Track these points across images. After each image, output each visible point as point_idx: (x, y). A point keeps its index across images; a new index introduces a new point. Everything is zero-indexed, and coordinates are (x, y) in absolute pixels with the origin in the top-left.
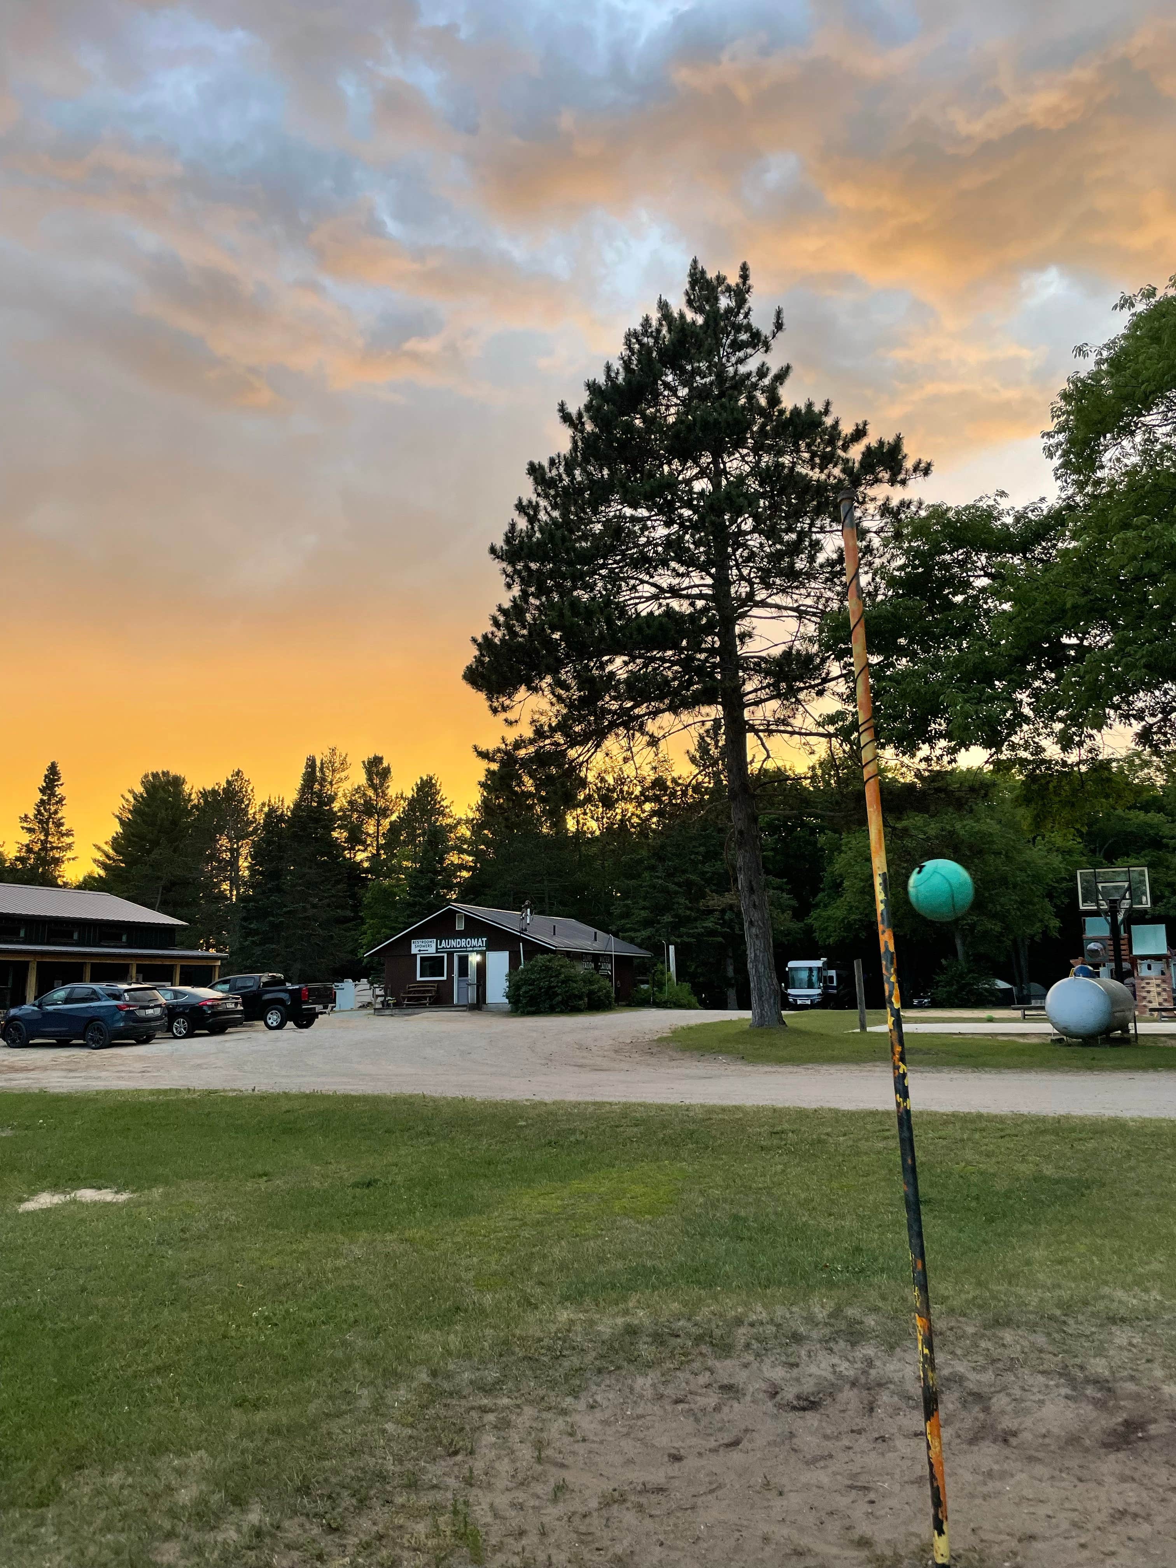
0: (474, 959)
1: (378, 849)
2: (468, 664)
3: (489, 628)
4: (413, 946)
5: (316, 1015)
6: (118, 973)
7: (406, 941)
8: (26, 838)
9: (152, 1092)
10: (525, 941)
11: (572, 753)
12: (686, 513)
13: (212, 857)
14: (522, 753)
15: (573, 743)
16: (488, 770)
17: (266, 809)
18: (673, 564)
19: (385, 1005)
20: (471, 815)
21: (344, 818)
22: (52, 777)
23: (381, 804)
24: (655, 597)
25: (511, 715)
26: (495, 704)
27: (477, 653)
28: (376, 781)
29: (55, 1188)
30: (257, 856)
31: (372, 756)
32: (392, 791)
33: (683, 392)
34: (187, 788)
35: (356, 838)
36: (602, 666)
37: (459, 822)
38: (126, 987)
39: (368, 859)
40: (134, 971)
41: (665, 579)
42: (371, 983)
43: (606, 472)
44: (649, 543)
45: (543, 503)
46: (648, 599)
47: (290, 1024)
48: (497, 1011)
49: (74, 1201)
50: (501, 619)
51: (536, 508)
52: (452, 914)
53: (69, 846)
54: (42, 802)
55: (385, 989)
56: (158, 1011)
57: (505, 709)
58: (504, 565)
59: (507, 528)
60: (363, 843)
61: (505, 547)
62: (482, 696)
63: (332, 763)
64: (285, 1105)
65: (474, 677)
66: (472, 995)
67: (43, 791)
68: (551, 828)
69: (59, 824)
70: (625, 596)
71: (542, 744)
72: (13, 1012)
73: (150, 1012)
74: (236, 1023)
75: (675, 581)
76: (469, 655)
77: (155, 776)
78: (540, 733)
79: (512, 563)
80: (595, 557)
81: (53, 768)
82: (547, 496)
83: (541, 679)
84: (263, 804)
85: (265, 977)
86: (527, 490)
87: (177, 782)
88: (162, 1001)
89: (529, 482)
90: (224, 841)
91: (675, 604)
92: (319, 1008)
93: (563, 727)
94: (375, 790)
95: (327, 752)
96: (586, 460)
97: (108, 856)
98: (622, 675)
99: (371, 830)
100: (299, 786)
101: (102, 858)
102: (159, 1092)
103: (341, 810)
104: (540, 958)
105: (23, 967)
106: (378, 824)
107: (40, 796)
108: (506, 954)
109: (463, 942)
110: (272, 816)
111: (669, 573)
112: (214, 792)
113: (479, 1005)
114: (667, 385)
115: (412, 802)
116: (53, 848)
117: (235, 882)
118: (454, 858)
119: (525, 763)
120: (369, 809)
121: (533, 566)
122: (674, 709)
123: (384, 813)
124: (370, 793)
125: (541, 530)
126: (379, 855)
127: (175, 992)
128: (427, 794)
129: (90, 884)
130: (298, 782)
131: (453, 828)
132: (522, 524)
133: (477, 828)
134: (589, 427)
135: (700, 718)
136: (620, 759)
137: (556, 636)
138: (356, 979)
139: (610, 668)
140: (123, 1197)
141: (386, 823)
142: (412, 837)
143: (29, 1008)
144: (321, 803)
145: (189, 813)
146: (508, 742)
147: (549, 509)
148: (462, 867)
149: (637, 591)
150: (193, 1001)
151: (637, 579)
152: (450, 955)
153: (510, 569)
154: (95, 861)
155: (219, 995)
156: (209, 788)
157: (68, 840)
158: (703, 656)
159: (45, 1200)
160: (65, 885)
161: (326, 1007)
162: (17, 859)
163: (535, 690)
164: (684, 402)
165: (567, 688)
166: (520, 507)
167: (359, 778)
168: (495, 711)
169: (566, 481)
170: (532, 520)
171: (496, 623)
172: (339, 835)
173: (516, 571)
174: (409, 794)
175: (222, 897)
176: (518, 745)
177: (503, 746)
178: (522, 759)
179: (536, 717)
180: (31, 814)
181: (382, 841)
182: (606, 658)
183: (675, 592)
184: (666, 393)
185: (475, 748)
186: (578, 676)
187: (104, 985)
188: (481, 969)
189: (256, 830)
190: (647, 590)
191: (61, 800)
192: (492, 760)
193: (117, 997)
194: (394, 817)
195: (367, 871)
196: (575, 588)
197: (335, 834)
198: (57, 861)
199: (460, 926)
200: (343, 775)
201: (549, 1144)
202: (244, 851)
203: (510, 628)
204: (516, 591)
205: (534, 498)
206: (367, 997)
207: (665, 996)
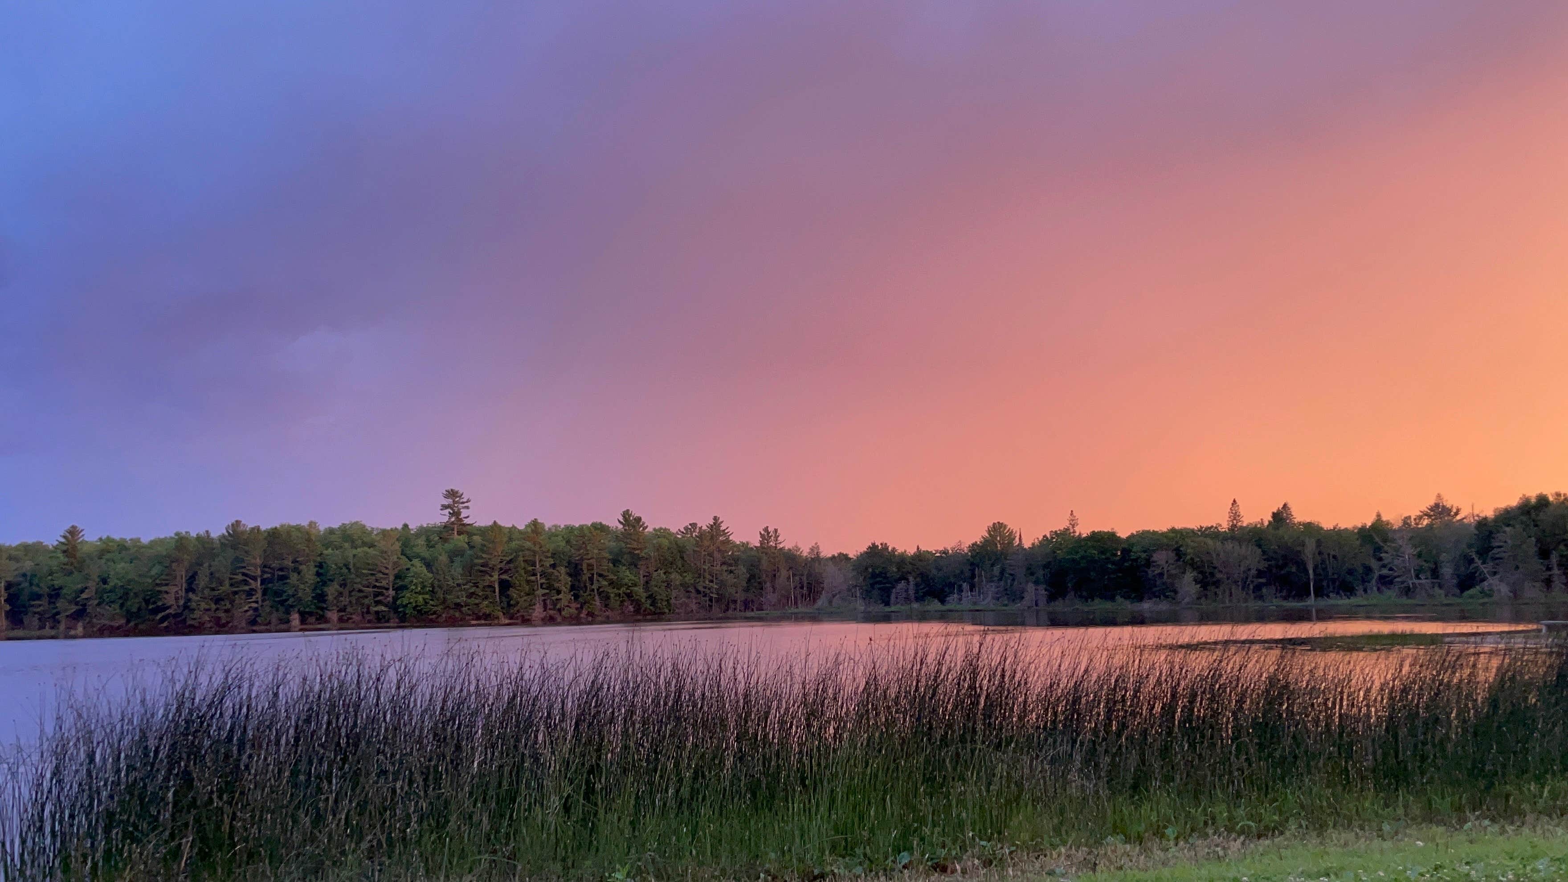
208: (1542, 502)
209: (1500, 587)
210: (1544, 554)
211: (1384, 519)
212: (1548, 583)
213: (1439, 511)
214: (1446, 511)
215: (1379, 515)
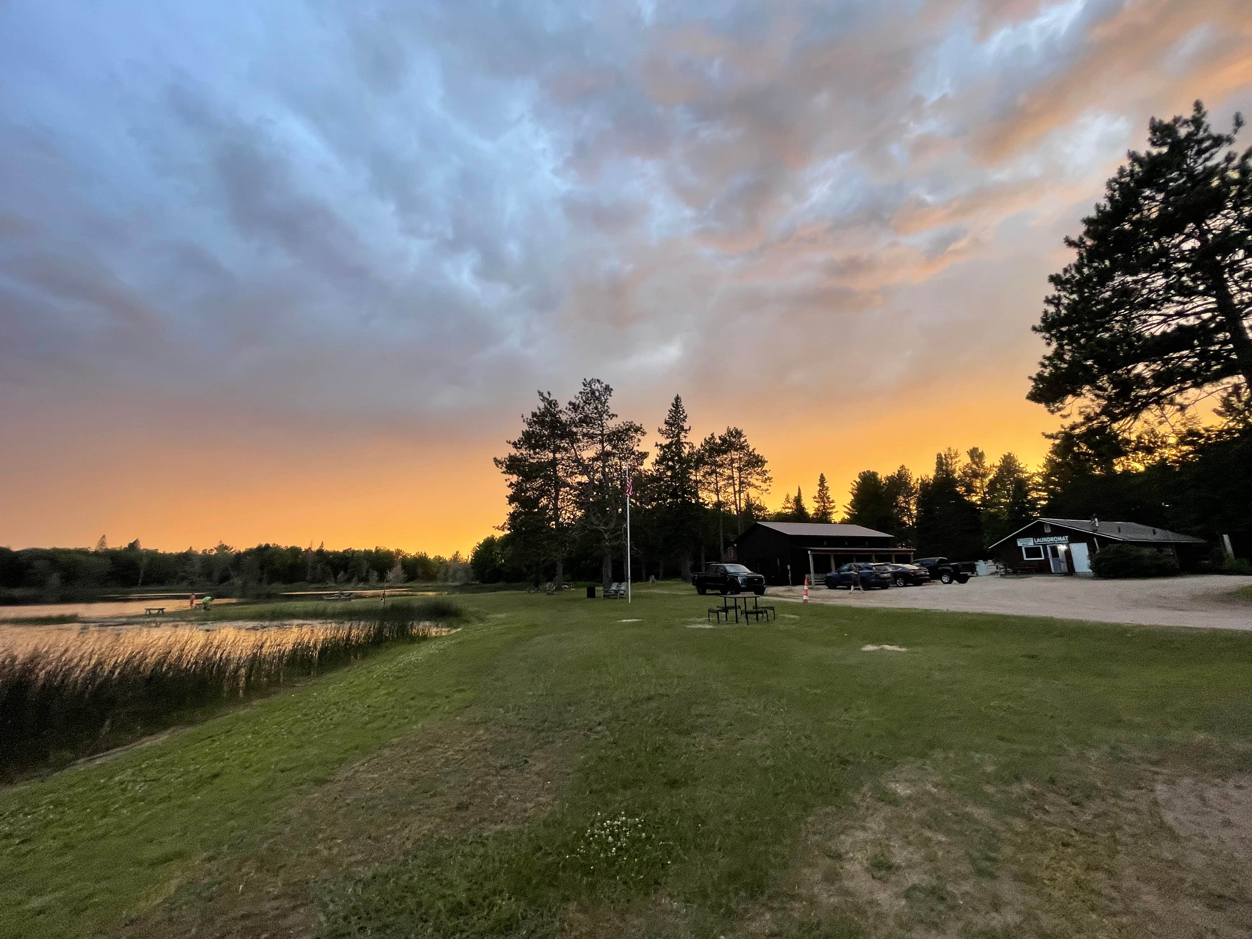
0: (1062, 548)
1: (985, 493)
2: (1030, 391)
3: (1039, 369)
4: (1018, 542)
5: (969, 577)
6: (868, 559)
7: (1014, 539)
8: (817, 505)
9: (898, 609)
10: (1099, 538)
11: (1115, 426)
12: (1181, 265)
13: (897, 506)
14: (1077, 431)
15: (1115, 419)
16: (1054, 444)
17: (920, 481)
18: (1176, 298)
19: (1007, 573)
20: (1040, 471)
21: (962, 480)
22: (822, 480)
23: (982, 471)
24: (1164, 321)
25: (1064, 412)
26: (1052, 408)
27: (1033, 384)
28: (977, 460)
29: (872, 643)
30: (919, 504)
31: (972, 448)
32: (987, 463)
33: (1160, 197)
34: (879, 476)
35: (970, 490)
36: (1129, 371)
37: (1033, 475)
38: (873, 564)
39: (979, 500)
40: (874, 557)
41: (1171, 309)
42: (995, 562)
43: (1107, 263)
44: (1151, 291)
45: (1062, 294)
46: (1158, 324)
47: (955, 582)
48: (1084, 576)
49: (882, 649)
50: (1047, 363)
51: (1059, 298)
52: (1041, 525)
53: (834, 507)
54: (820, 490)
55: (1004, 565)
56: (889, 575)
57: (1059, 409)
58: (1043, 334)
59: (1042, 314)
60: (975, 492)
61: (1042, 325)
62: (1042, 406)
63: (950, 455)
64: (969, 618)
65: (1036, 396)
66: (1064, 567)
67: (820, 485)
68: (1101, 470)
69: (828, 498)
70: (1138, 327)
71: (1090, 424)
72: (828, 575)
73: (885, 575)
74: (926, 581)
75: (1180, 308)
76: (1029, 386)
77: (864, 473)
78: (1088, 419)
79: (1048, 331)
80: (1110, 312)
81: (822, 476)
82: (1065, 289)
83: (1082, 389)
84: (918, 479)
85: (937, 559)
86: (1051, 291)
87: (874, 475)
88: (890, 570)
89: (1052, 286)
90: (901, 498)
91: (1183, 321)
92: (969, 574)
93: (1105, 411)
94: (977, 465)
95: (946, 450)
96: (1091, 261)
97: (849, 509)
98: (1147, 374)
99: (978, 485)
100: (935, 468)
101: (846, 510)
102: (901, 609)
103: (959, 477)
104: (1113, 547)
105: (828, 558)
106: (982, 481)
107: (819, 488)
108: (1085, 545)
109: (1052, 539)
110: (924, 485)
111: (1174, 304)
112: (892, 477)
113: (1071, 572)
114: (1146, 198)
115: (1001, 469)
116: (828, 508)
117: (910, 516)
118: (1035, 495)
119: (1079, 437)
120: (975, 475)
121: (1064, 329)
122: (1197, 385)
123: (984, 475)
124: (974, 466)
125: (1066, 308)
126: (985, 497)
127: (895, 566)
128: (1009, 463)
129: (844, 522)
130: (934, 467)
131: (1029, 479)
132: (1052, 309)
133: (1046, 477)
134: (1089, 243)
135: (1223, 387)
136: (1156, 423)
137: (1089, 362)
138: (985, 559)
139: (1135, 372)
140: (904, 650)
141: (987, 481)
142: (1004, 486)
143: (834, 573)
144: (948, 475)
145: (883, 487)
146: (1066, 427)
147: (1068, 295)
148: (1040, 499)
149: (1147, 322)
150: (904, 570)
151: (1146, 315)
152: (1045, 546)
153: (1048, 335)
154: (845, 512)
155: (917, 568)
156: (890, 475)
157: (833, 504)
158: (1217, 347)
159: (870, 648)
160: (835, 523)
161: (973, 573)
162: (814, 514)
163: (1079, 395)
164: (1163, 201)
165: (1105, 390)
166: (1048, 301)
167: (967, 460)
168: (1052, 412)
169: (1078, 277)
170: (1057, 305)
171: (1043, 365)
172: (961, 489)
173: (1052, 335)
174: (998, 464)
175: (904, 524)
176: (1073, 428)
177: (1063, 430)
178: (1077, 435)
179: (1082, 410)
180: (817, 495)
181: (986, 490)
182: (1130, 367)
183: (1181, 314)
184: (1147, 202)
185: (1043, 434)
186: (1111, 381)
187: (863, 564)
188: (1068, 553)
189: (915, 493)
190: (1157, 319)
191: (828, 488)
192: (1055, 438)
193: (871, 569)
194: (991, 477)
195: (980, 506)
196: (1096, 332)
197: (958, 489)
198: (830, 513)
199: (1048, 530)
200: (957, 460)
201: (1155, 647)
202: (912, 502)
203: (1055, 366)
204: (1054, 345)
205: (1056, 293)
206: (994, 569)
207: (1226, 566)
208: (267, 547)
209: (238, 581)
210: (262, 567)
211: (193, 549)
212: (260, 580)
213: (223, 548)
214: (226, 548)
215: (191, 548)
